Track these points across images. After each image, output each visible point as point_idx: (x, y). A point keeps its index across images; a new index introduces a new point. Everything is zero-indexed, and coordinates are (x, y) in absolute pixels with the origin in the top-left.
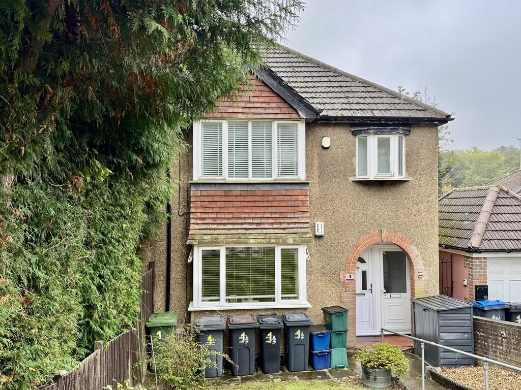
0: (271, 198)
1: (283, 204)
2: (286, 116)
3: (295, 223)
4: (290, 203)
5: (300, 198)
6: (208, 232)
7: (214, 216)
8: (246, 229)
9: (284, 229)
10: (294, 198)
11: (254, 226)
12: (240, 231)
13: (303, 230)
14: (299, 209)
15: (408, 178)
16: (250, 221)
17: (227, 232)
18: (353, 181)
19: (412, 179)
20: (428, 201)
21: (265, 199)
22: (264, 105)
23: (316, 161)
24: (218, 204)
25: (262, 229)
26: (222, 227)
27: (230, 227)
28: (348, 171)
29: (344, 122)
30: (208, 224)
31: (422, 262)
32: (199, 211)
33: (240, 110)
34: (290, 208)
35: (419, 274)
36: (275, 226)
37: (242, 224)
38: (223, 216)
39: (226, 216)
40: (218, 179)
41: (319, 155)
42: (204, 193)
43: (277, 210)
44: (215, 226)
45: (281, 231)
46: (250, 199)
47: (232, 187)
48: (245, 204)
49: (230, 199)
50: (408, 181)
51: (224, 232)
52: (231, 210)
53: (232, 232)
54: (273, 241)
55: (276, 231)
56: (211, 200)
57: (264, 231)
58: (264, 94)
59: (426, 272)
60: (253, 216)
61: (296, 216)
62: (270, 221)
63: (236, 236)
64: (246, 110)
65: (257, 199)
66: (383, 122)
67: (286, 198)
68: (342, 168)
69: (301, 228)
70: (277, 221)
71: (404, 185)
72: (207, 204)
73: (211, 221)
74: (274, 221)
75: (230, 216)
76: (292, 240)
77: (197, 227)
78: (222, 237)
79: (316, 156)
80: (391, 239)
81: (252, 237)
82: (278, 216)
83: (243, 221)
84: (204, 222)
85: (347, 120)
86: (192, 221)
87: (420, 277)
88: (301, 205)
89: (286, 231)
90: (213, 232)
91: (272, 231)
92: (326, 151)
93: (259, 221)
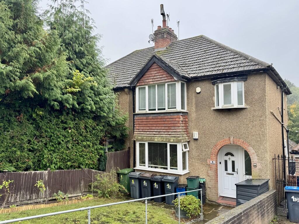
0: (164, 120)
1: (170, 123)
2: (169, 80)
3: (175, 132)
4: (172, 122)
5: (177, 119)
6: (140, 135)
7: (143, 128)
8: (155, 134)
9: (170, 134)
10: (174, 120)
11: (157, 133)
12: (152, 135)
13: (178, 136)
14: (177, 125)
15: (246, 106)
16: (156, 131)
17: (147, 135)
18: (213, 110)
19: (249, 106)
20: (260, 120)
21: (162, 120)
22: (161, 77)
23: (194, 100)
24: (144, 123)
25: (161, 134)
26: (145, 133)
27: (148, 133)
28: (210, 104)
29: (205, 78)
30: (140, 131)
31: (256, 157)
32: (137, 126)
33: (151, 80)
34: (172, 124)
35: (254, 164)
36: (166, 133)
37: (153, 132)
38: (146, 128)
39: (147, 128)
40: (144, 112)
41: (195, 97)
42: (139, 118)
43: (167, 125)
44: (143, 133)
45: (168, 136)
46: (156, 120)
47: (149, 115)
48: (154, 123)
49: (148, 120)
50: (247, 108)
51: (146, 135)
52: (149, 125)
53: (149, 135)
54: (165, 140)
55: (166, 136)
56: (141, 121)
57: (161, 135)
58: (161, 71)
59: (260, 164)
60: (157, 128)
61: (175, 128)
62: (164, 131)
63: (150, 137)
64: (154, 80)
65: (159, 120)
66: (227, 75)
67: (171, 120)
68: (208, 103)
69: (177, 134)
70: (167, 131)
71: (244, 111)
72: (140, 123)
73: (141, 130)
74: (165, 131)
75: (148, 128)
76: (173, 140)
77: (136, 133)
78: (145, 137)
79: (194, 97)
80: (236, 142)
81: (156, 138)
82: (167, 128)
83: (153, 131)
84: (139, 131)
85: (207, 77)
86: (135, 130)
87: (255, 166)
88: (177, 123)
89: (171, 136)
90: (142, 135)
91: (164, 135)
92: (199, 95)
93: (159, 131)
